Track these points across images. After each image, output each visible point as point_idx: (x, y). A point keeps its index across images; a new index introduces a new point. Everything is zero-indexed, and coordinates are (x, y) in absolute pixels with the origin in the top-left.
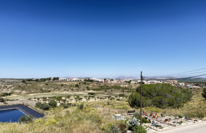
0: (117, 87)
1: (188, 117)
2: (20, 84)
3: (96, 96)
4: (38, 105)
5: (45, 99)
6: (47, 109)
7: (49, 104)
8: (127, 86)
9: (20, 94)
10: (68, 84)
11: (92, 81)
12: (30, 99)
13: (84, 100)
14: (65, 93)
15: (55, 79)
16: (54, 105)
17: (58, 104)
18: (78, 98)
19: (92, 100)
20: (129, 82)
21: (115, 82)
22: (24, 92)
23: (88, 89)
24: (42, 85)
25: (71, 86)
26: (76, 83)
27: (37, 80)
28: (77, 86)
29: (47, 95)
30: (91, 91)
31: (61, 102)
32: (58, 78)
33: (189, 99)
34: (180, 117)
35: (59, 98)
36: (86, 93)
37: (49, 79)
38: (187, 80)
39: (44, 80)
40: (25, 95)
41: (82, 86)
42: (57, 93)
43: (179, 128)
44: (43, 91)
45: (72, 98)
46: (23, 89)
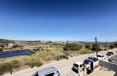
0: (59, 44)
1: (81, 54)
2: (28, 43)
3: (53, 47)
4: (33, 50)
5: (36, 48)
6: (36, 51)
7: (37, 49)
8: (63, 44)
9: (27, 46)
10: (43, 43)
11: (51, 42)
12: (31, 48)
13: (49, 48)
14: (43, 46)
15: (39, 41)
16: (39, 50)
17: (40, 49)
18: (47, 47)
19: (51, 48)
20: (63, 43)
21: (59, 42)
22: (29, 45)
23: (50, 45)
24: (35, 43)
25: (44, 44)
26: (46, 43)
27: (33, 41)
28: (46, 44)
29: (36, 46)
30: (51, 45)
31: (41, 49)
32: (40, 41)
33: (81, 48)
34: (79, 54)
35: (41, 48)
36: (49, 46)
37: (37, 41)
38: (81, 42)
39: (36, 41)
40: (29, 46)
41: (48, 44)
42: (40, 46)
43: (78, 57)
44: (35, 45)
45: (45, 47)
46: (28, 44)
